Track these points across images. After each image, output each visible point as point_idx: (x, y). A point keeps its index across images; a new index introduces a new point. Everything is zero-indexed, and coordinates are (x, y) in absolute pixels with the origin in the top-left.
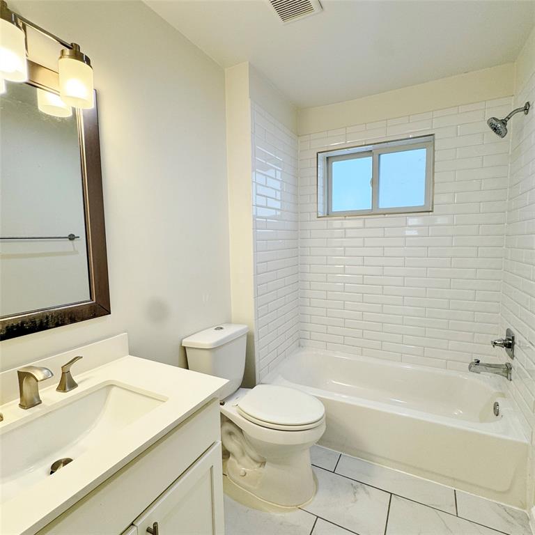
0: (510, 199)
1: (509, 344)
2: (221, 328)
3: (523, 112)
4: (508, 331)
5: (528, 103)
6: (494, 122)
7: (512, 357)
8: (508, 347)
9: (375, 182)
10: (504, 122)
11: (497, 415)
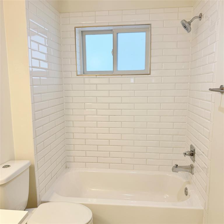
0: (191, 69)
1: (192, 154)
2: (9, 166)
3: (198, 19)
4: (192, 146)
5: (201, 14)
6: (184, 22)
7: (194, 161)
8: (192, 156)
9: (115, 52)
10: (189, 23)
11: (187, 195)
